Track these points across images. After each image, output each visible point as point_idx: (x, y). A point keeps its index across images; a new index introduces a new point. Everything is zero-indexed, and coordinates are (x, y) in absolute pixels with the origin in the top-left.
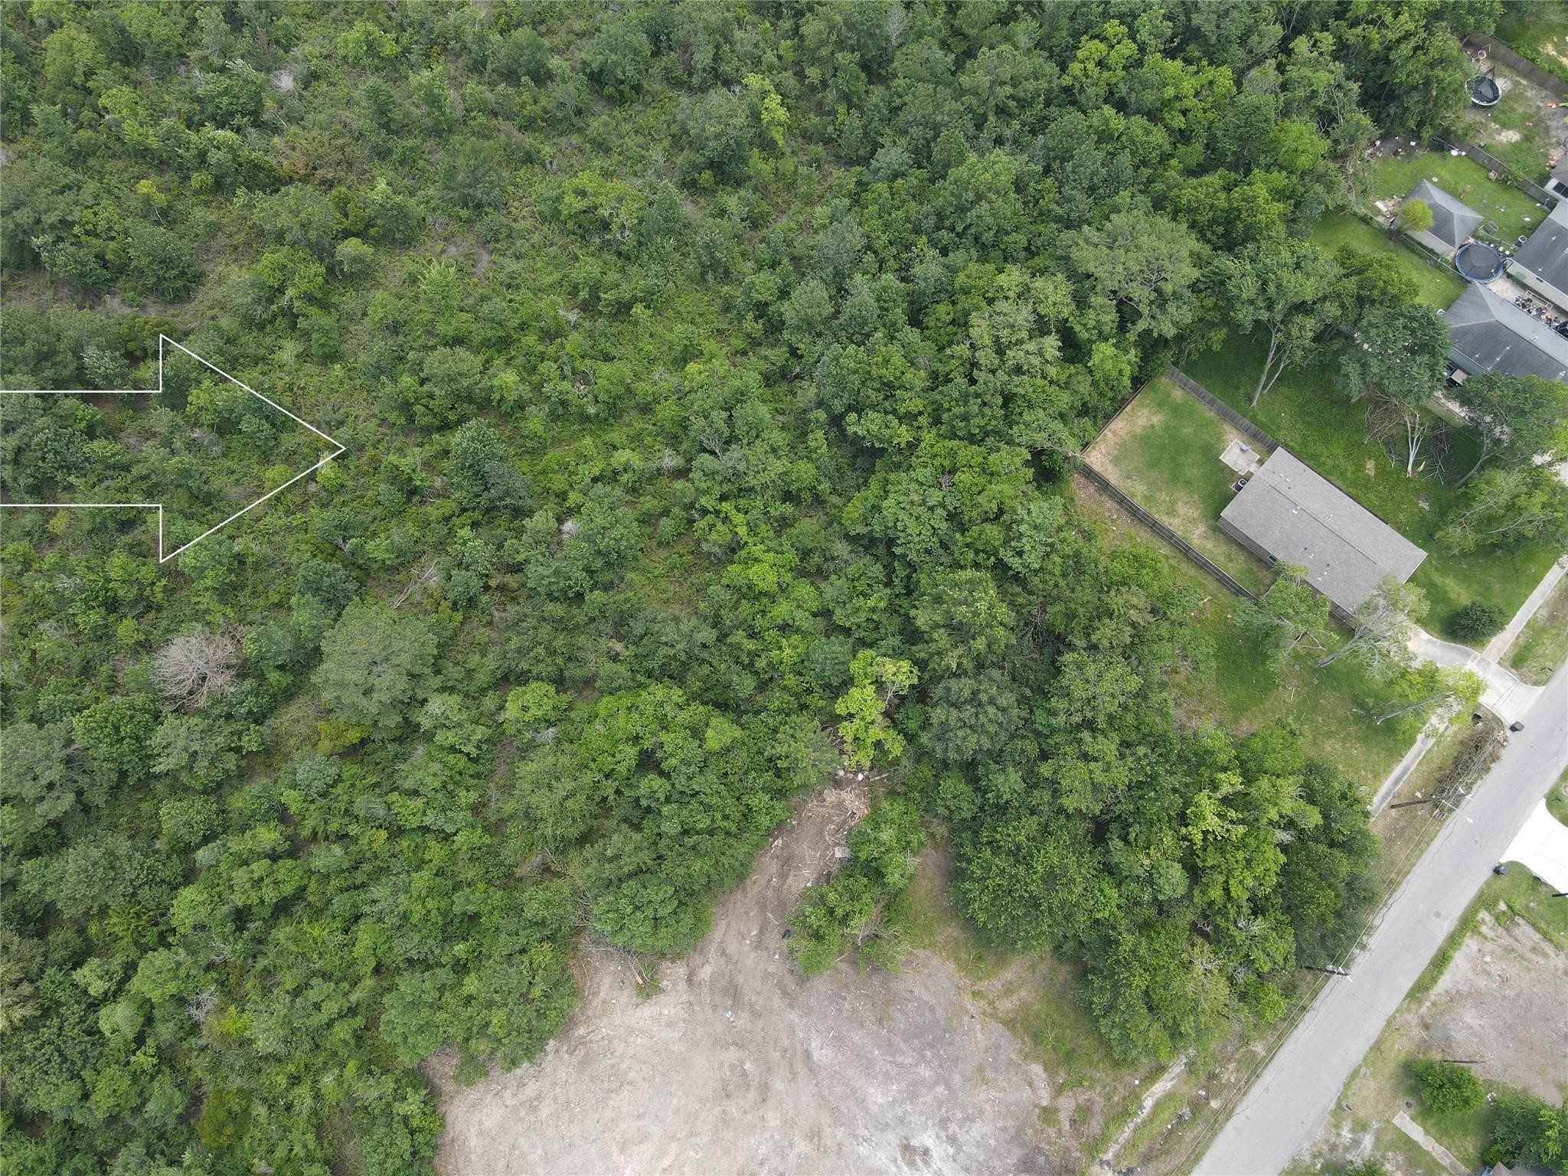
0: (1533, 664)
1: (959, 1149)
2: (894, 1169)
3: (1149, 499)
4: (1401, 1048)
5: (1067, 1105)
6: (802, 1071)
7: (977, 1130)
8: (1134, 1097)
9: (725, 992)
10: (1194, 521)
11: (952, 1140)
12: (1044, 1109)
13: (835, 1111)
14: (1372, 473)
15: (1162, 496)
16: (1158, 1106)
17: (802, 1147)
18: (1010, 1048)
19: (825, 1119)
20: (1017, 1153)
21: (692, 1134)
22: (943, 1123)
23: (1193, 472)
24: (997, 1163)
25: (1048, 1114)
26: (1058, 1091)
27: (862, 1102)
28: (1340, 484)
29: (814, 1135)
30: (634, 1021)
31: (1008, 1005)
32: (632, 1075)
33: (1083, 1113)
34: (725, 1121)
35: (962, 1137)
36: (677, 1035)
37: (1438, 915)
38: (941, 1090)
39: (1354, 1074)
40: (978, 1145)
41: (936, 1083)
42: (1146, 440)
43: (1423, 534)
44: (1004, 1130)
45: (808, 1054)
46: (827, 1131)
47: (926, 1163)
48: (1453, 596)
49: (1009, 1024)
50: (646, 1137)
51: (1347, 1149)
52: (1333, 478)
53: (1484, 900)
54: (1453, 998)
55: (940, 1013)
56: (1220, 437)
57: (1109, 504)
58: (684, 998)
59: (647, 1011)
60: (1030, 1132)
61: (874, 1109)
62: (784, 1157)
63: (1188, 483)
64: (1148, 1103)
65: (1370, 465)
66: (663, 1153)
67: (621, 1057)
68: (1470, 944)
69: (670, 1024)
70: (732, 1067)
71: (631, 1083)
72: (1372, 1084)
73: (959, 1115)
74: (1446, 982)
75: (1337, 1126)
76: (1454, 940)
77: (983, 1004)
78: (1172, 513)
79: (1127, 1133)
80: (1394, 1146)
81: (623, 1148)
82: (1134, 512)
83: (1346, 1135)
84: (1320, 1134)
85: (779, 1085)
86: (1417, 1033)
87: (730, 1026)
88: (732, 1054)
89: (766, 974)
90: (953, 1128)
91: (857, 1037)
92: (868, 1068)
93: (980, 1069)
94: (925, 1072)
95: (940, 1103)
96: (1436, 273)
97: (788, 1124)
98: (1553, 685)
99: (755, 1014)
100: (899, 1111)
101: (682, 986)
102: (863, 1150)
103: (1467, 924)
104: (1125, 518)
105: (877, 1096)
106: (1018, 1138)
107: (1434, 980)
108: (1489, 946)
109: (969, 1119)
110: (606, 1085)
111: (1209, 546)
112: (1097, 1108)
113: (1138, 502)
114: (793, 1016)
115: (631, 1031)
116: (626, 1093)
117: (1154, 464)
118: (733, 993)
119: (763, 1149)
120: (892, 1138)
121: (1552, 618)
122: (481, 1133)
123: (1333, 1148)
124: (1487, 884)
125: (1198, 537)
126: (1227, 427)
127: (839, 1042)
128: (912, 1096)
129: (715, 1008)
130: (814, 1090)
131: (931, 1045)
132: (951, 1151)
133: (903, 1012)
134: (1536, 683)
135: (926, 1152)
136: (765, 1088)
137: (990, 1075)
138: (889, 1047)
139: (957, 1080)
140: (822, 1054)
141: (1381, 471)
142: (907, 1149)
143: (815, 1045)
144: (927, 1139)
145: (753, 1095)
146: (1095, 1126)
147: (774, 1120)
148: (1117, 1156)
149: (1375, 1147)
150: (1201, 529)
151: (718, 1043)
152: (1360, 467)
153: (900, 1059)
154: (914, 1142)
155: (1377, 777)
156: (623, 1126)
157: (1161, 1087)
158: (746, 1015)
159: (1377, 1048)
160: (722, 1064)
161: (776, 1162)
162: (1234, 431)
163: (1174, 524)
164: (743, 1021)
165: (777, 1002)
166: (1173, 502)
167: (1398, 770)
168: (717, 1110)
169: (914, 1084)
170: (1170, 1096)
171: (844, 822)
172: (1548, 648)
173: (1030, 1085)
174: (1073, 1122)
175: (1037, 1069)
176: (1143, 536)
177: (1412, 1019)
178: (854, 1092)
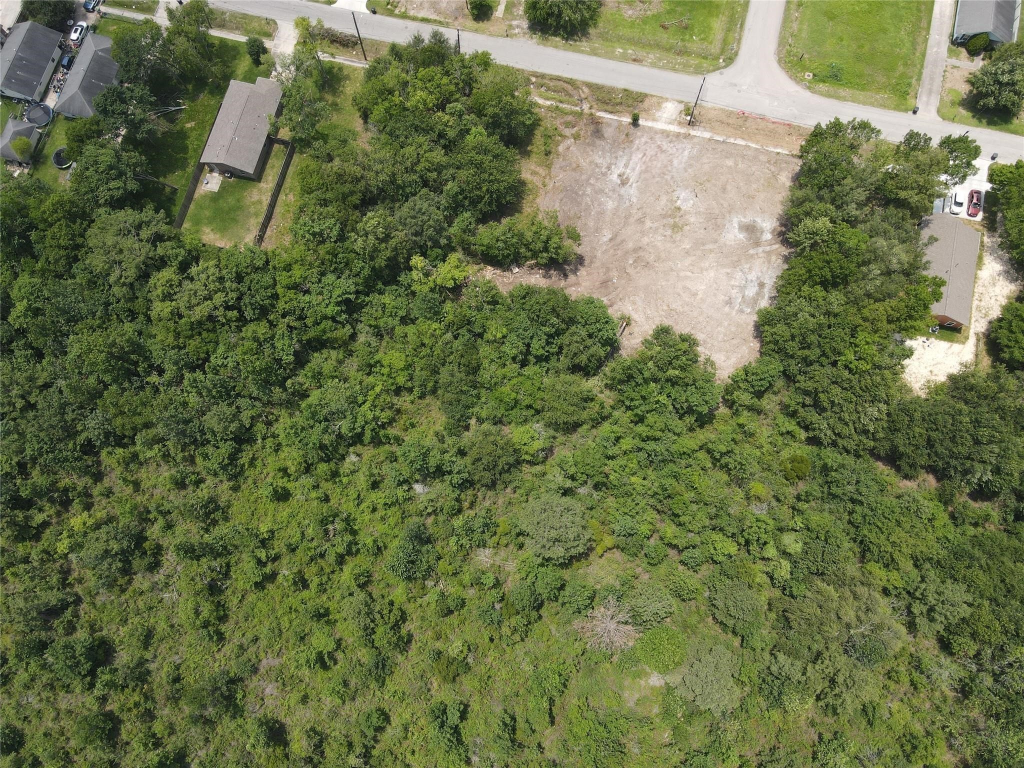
0: (266, 28)
1: (611, 164)
2: (634, 185)
3: (256, 215)
4: (471, 23)
5: (568, 132)
6: (619, 239)
7: (599, 161)
8: (549, 109)
9: (606, 287)
10: (260, 190)
11: (609, 168)
12: (575, 139)
13: (626, 218)
14: (193, 124)
15: (252, 210)
16: (547, 99)
17: (648, 224)
18: (558, 163)
19: (632, 220)
20: (598, 142)
21: (672, 270)
22: (604, 174)
23: (231, 200)
24: (607, 148)
25: (576, 137)
26: (564, 137)
27: (617, 209)
28: (206, 135)
29: (640, 221)
30: (643, 320)
31: (542, 171)
32: (665, 308)
33: (568, 125)
34: (658, 259)
35: (605, 165)
36: (637, 298)
37: (406, 28)
38: (592, 181)
39: (491, 35)
40: (604, 158)
41: (591, 184)
42: (222, 230)
43: (220, 90)
44: (592, 151)
45: (611, 240)
46: (636, 217)
47: (624, 174)
48: (247, 68)
49: (549, 167)
50: (685, 288)
51: (522, 29)
52: (204, 139)
53: (391, 14)
54: (438, 12)
55: (561, 196)
56: (205, 196)
57: (268, 232)
58: (620, 303)
59: (635, 316)
60: (587, 141)
61: (616, 203)
62: (657, 229)
63: (238, 201)
64: (548, 103)
65: (188, 125)
66: (687, 277)
67: (660, 316)
68: (412, 13)
69: (634, 303)
70: (635, 268)
71: (668, 306)
72: (491, 29)
73: (597, 170)
74: (433, 17)
75: (516, 35)
76: (414, 19)
77: (547, 181)
78: (260, 202)
79: (564, 106)
80: (511, 13)
81: (695, 295)
82: (269, 217)
83: (517, 31)
84: (522, 40)
85: (630, 245)
86: (461, 20)
87: (619, 278)
88: (630, 270)
89: (588, 274)
90: (604, 170)
91: (591, 224)
92: (601, 213)
93: (574, 170)
94: (589, 190)
95: (597, 179)
96: (53, 134)
97: (643, 233)
98: (273, 17)
99: (608, 270)
100: (610, 193)
101: (615, 307)
102: (634, 200)
103: (404, 16)
104: (273, 222)
105: (610, 205)
106: (593, 145)
107: (435, 21)
108: (409, 7)
109: (597, 165)
110: (676, 317)
111: (270, 178)
112: (562, 120)
113: (261, 219)
114: (599, 254)
115: (648, 318)
116: (673, 306)
117: (235, 220)
118: (605, 283)
119: (659, 238)
120: (622, 191)
121: (237, 28)
122: (728, 358)
123: (525, 33)
124: (382, 14)
125: (268, 183)
126: (196, 196)
127: (597, 230)
128: (601, 191)
129: (616, 288)
130: (623, 230)
131: (577, 193)
132: (613, 167)
133: (570, 211)
134: (276, 23)
135: (620, 176)
136: (635, 250)
137: (574, 165)
138: (588, 209)
139: (584, 177)
140: (607, 235)
141: (191, 119)
142: (624, 183)
143: (605, 239)
144: (614, 177)
145: (641, 253)
146: (570, 118)
147: (646, 240)
148: (576, 106)
149: (516, 19)
150: (262, 185)
151: (630, 279)
152: (192, 129)
153: (590, 203)
154: (619, 182)
155: (355, 69)
156: (687, 299)
157: (540, 101)
158: (611, 274)
159: (476, 31)
160: (637, 273)
161: (661, 231)
162: (197, 191)
163: (266, 199)
164: (614, 274)
165: (597, 263)
166: (253, 203)
167: (347, 63)
168: (657, 264)
169: (596, 192)
170: (541, 96)
171: (500, 276)
172: (255, 25)
173: (568, 148)
174: (573, 127)
175: (561, 149)
176: (278, 210)
177: (456, 23)
178: (614, 214)
